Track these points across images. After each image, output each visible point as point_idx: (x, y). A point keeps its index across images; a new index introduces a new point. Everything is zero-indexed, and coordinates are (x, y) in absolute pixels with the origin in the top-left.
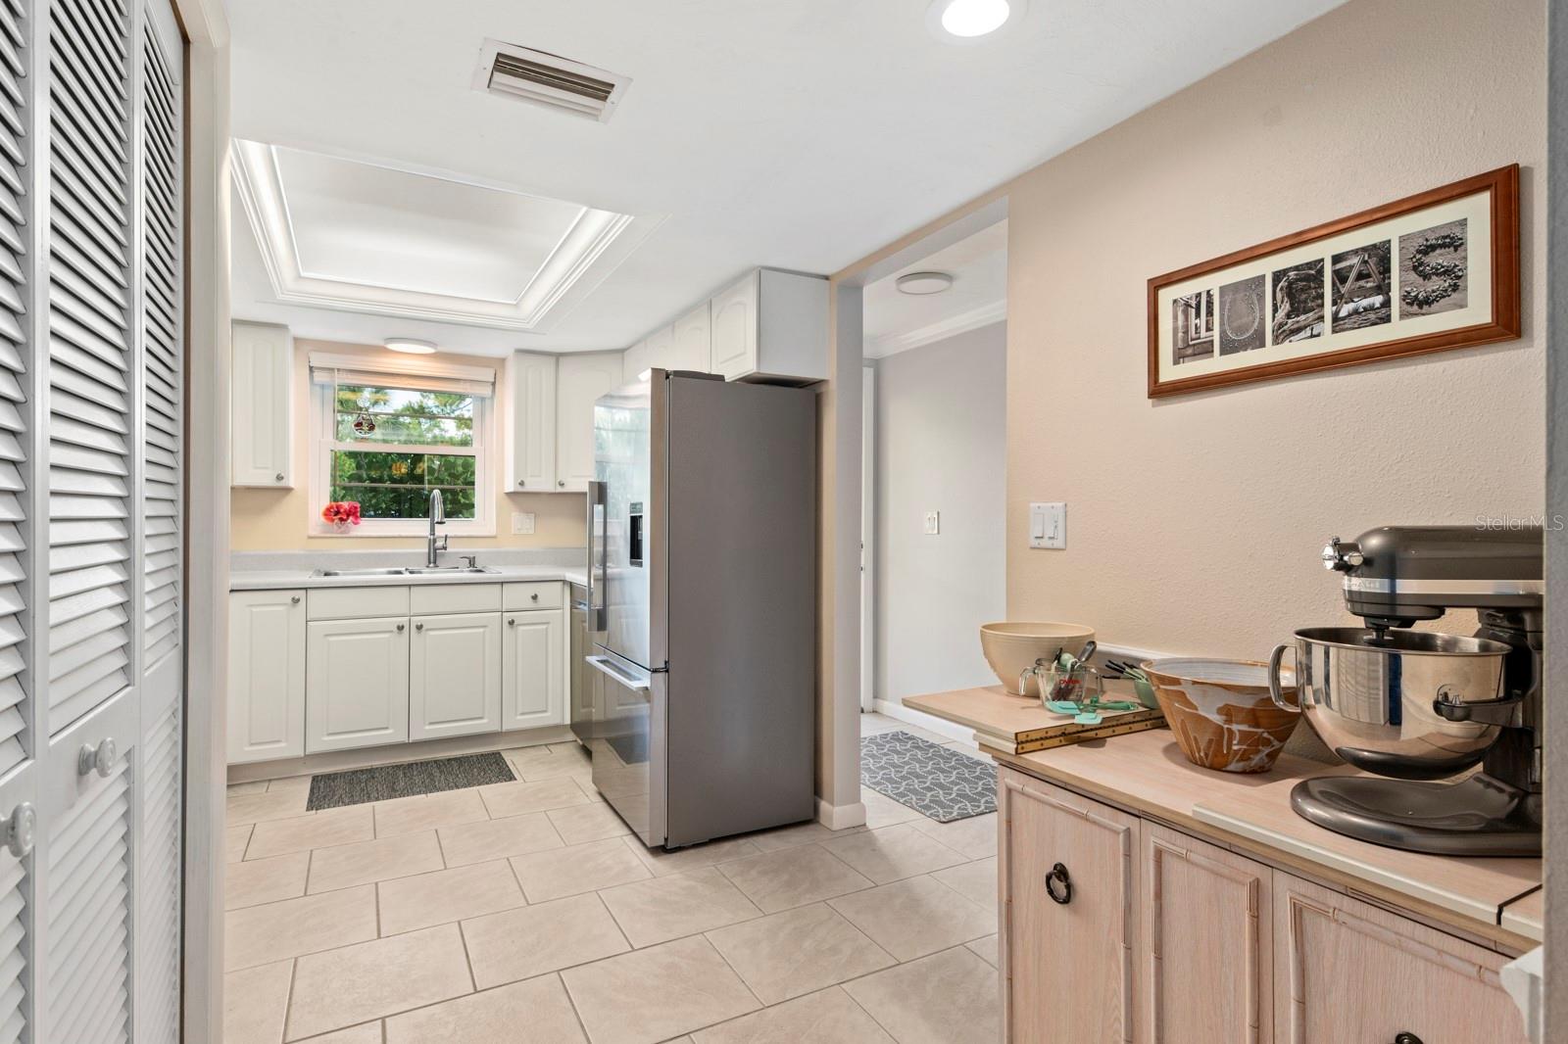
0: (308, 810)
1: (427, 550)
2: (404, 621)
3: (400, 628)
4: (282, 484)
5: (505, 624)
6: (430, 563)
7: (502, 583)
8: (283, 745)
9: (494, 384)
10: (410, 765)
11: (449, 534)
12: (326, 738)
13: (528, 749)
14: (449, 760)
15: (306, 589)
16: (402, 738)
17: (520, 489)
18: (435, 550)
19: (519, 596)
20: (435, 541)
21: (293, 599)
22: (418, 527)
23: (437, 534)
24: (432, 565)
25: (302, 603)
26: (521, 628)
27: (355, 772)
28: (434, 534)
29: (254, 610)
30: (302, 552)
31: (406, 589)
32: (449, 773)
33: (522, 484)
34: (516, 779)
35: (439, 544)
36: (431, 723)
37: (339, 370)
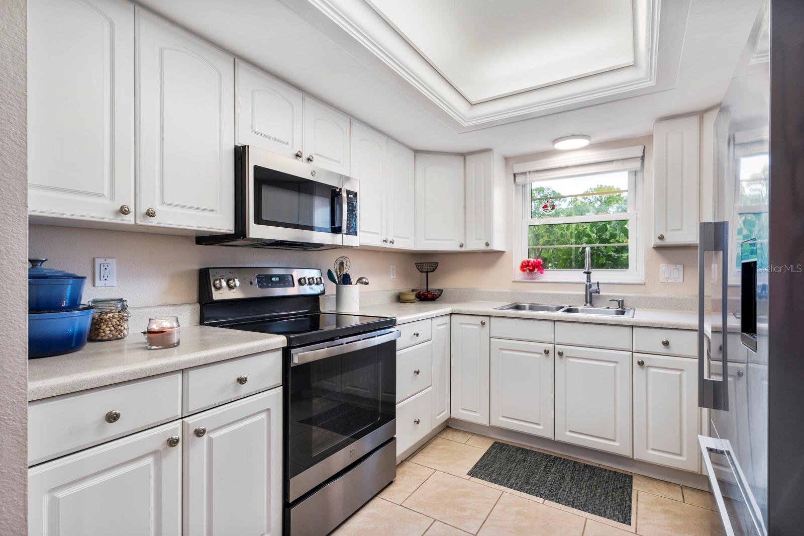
0: (468, 474)
1: (584, 293)
2: (549, 347)
3: (547, 352)
4: (489, 248)
5: (635, 364)
6: (587, 303)
7: (632, 327)
8: (477, 415)
9: (643, 158)
10: (556, 458)
11: (600, 282)
12: (501, 419)
13: (662, 484)
14: (586, 466)
15: (490, 316)
16: (549, 435)
17: (660, 243)
18: (591, 293)
19: (651, 341)
20: (590, 286)
21: (482, 322)
22: (578, 276)
23: (592, 281)
24: (588, 304)
25: (487, 324)
26: (652, 370)
27: (518, 449)
28: (590, 281)
29: (464, 326)
30: (509, 291)
31: (551, 324)
32: (577, 483)
33: (661, 238)
34: (630, 524)
35: (594, 288)
36: (570, 431)
37: (529, 172)
